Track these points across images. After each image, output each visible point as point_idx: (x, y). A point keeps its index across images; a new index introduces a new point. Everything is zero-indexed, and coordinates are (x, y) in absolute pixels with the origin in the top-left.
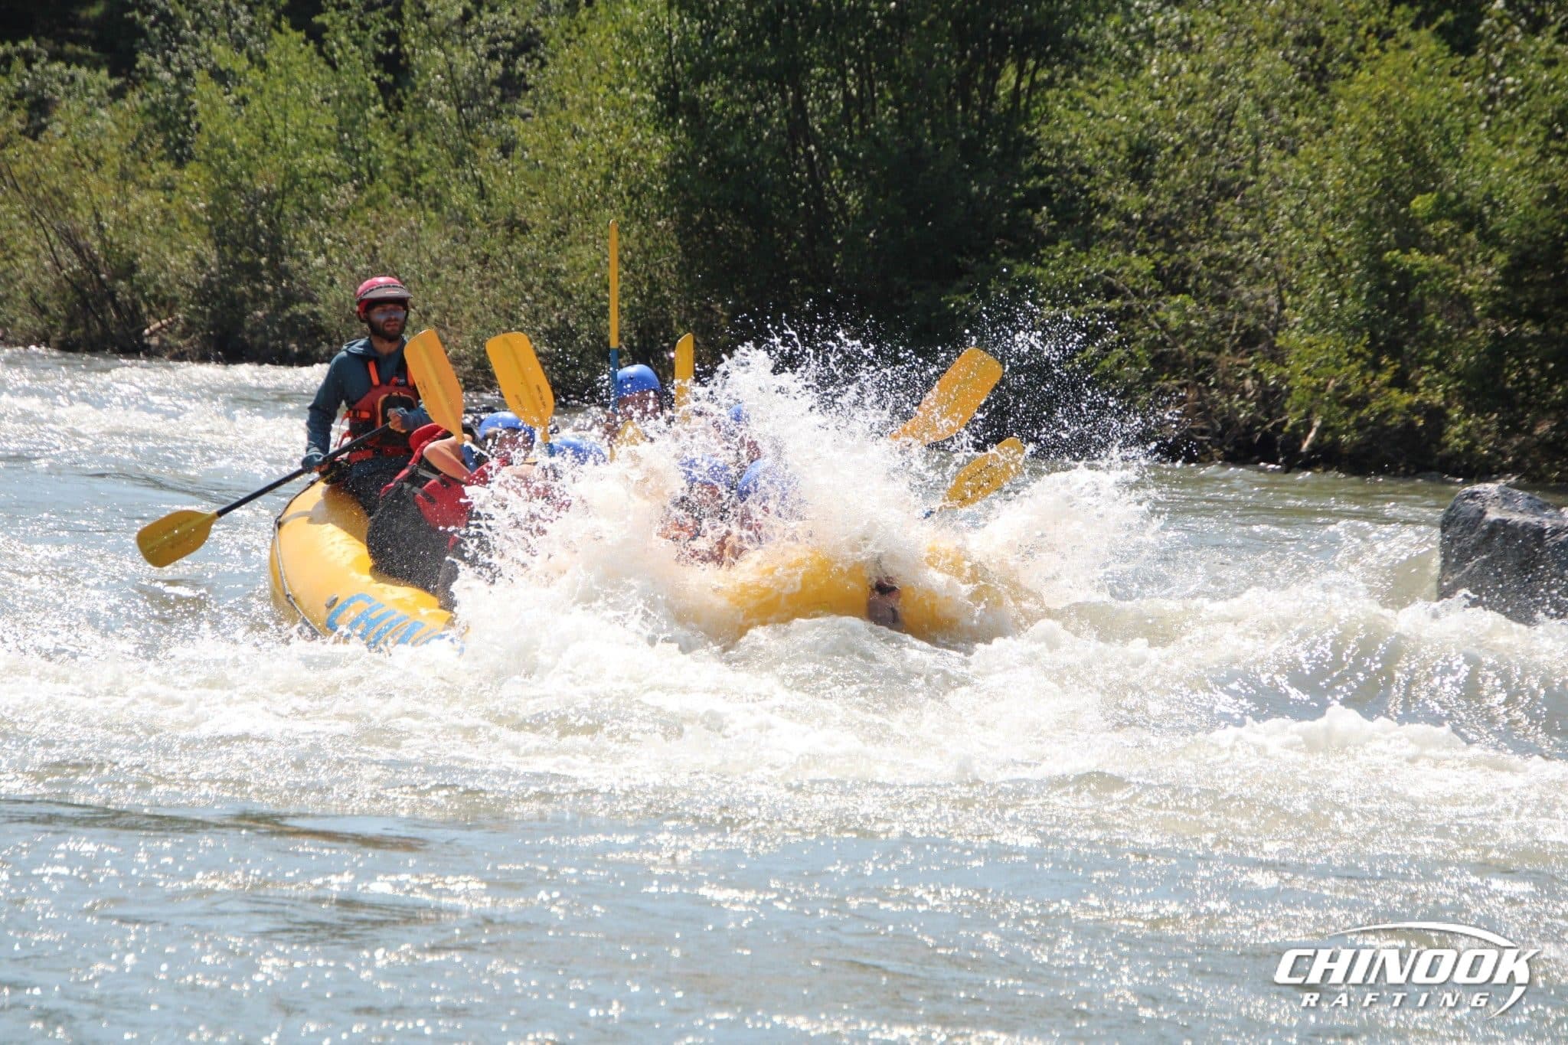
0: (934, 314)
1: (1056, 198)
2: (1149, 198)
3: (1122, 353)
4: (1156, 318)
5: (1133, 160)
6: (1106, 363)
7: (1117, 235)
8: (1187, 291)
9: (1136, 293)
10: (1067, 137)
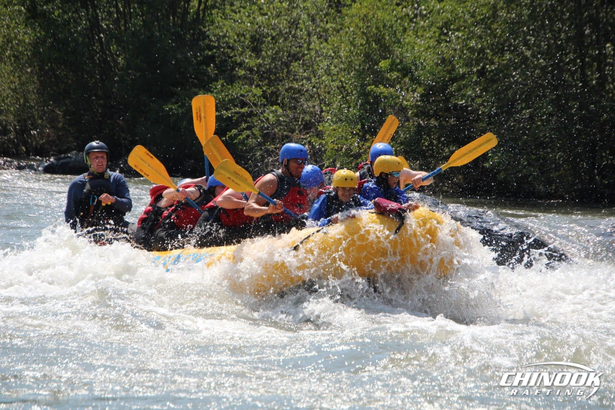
0: (161, 114)
1: (217, 61)
2: (260, 61)
3: (248, 132)
4: (264, 117)
5: (253, 43)
6: (241, 137)
7: (245, 77)
8: (279, 104)
9: (255, 105)
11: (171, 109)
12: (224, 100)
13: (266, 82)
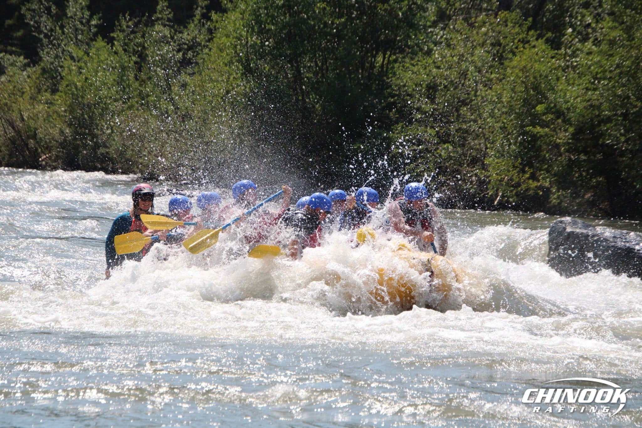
1: (398, 106)
3: (424, 166)
4: (437, 153)
5: (428, 91)
6: (418, 170)
8: (449, 142)
9: (430, 143)
10: (403, 82)
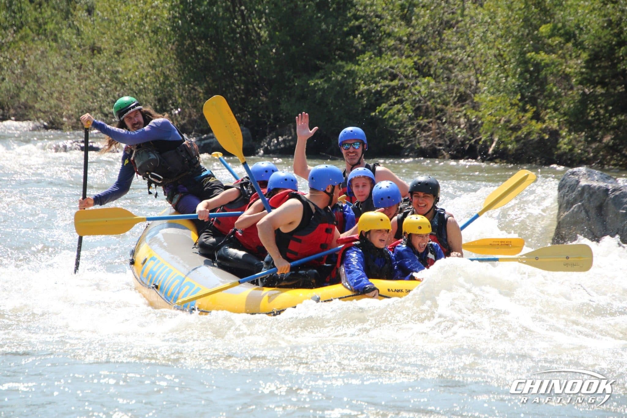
1: (365, 31)
2: (410, 30)
3: (399, 106)
4: (416, 89)
5: (402, 11)
6: (391, 112)
7: (395, 48)
8: (431, 76)
9: (406, 77)
11: (316, 84)
12: (372, 73)
13: (418, 52)
